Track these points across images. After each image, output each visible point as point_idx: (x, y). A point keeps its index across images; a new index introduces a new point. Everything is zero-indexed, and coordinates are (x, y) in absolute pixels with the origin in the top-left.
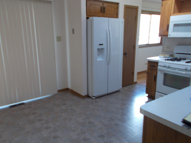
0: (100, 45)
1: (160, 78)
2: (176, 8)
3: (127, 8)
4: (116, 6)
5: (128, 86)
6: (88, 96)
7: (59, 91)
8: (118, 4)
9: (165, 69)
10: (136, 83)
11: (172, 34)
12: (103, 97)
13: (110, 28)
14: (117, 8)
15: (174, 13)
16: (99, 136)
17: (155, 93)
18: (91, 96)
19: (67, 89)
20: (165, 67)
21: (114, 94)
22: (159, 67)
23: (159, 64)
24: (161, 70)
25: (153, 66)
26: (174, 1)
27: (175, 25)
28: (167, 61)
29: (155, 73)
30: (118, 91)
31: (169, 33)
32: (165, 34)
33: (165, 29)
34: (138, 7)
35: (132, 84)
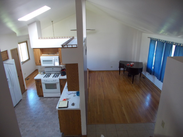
1: (44, 86)
2: (41, 52)
4: (6, 52)
5: (24, 94)
9: (45, 82)
10: (27, 90)
11: (43, 65)
15: (41, 54)
16: (33, 126)
17: (43, 94)
20: (45, 81)
21: (20, 103)
22: (42, 82)
23: (41, 80)
24: (43, 83)
25: (38, 81)
26: (39, 49)
27: (43, 61)
28: (45, 78)
29: (40, 85)
30: (21, 100)
31: (42, 65)
32: (39, 64)
33: (39, 62)
34: (17, 48)
35: (25, 91)
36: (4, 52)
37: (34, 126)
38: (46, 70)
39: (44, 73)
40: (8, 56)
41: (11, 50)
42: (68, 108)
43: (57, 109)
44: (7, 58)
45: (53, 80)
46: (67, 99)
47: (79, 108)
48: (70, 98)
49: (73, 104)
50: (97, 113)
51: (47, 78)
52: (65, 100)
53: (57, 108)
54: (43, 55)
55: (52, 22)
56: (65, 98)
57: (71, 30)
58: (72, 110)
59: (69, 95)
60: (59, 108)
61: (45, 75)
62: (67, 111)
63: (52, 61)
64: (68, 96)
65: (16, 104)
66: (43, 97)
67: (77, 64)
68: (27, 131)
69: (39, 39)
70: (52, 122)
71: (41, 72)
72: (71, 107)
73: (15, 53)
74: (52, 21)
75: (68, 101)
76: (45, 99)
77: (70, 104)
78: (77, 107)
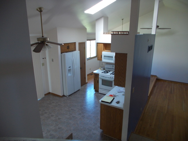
0: (69, 67)
2: (104, 47)
3: (80, 44)
4: (74, 44)
5: (83, 86)
6: (64, 96)
7: (45, 95)
8: (75, 43)
10: (87, 83)
11: (104, 60)
12: (72, 95)
13: (73, 58)
14: (75, 45)
18: (66, 95)
19: (49, 93)
20: (102, 76)
21: (78, 92)
22: (99, 76)
23: (99, 75)
24: (101, 78)
25: (96, 76)
26: (103, 44)
27: (104, 56)
28: (103, 74)
29: (98, 79)
30: (79, 90)
31: (102, 60)
32: (100, 59)
33: (100, 57)
34: (85, 42)
35: (85, 84)
36: (73, 44)
37: (80, 114)
38: (106, 66)
39: (104, 69)
40: (75, 48)
41: (79, 43)
42: (111, 104)
43: (100, 103)
44: (74, 49)
45: (110, 77)
46: (115, 96)
47: (123, 107)
48: (118, 96)
49: (118, 102)
50: (150, 125)
51: (105, 74)
52: (111, 96)
53: (100, 101)
54: (106, 50)
55: (122, 20)
56: (112, 95)
57: (141, 29)
58: (114, 108)
59: (118, 92)
60: (102, 101)
61: (104, 71)
62: (109, 107)
63: (112, 57)
64: (116, 94)
65: (74, 92)
66: (98, 93)
67: (127, 54)
68: (73, 117)
69: (104, 34)
70: (97, 117)
71: (102, 68)
72: (114, 104)
73: (83, 47)
74: (123, 18)
75: (114, 98)
76: (99, 94)
77: (115, 101)
78: (120, 106)
